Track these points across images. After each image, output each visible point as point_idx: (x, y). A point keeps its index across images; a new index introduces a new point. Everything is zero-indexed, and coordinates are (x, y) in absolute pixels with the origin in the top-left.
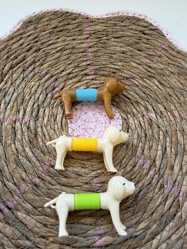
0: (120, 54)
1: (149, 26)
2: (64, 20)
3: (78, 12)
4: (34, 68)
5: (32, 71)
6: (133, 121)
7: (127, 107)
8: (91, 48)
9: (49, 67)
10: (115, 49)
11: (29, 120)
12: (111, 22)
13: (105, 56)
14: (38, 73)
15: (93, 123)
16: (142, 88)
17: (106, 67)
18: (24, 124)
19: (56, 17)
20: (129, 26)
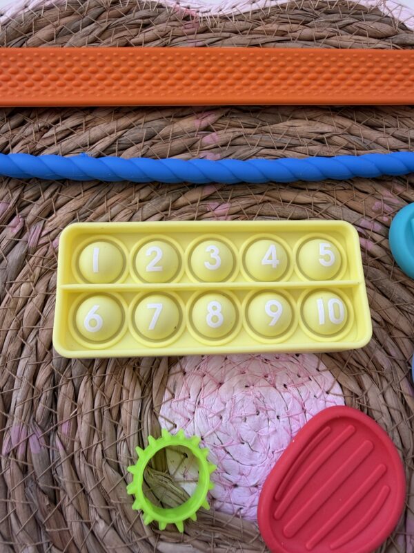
0: (311, 148)
1: (396, 34)
2: (107, 33)
4: (23, 231)
5: (17, 242)
6: (381, 397)
8: (214, 131)
9: (74, 218)
10: (291, 129)
11: (23, 438)
12: (269, 27)
14: (37, 247)
15: (245, 420)
17: (269, 201)
18: (9, 454)
19: (80, 23)
20: (328, 37)
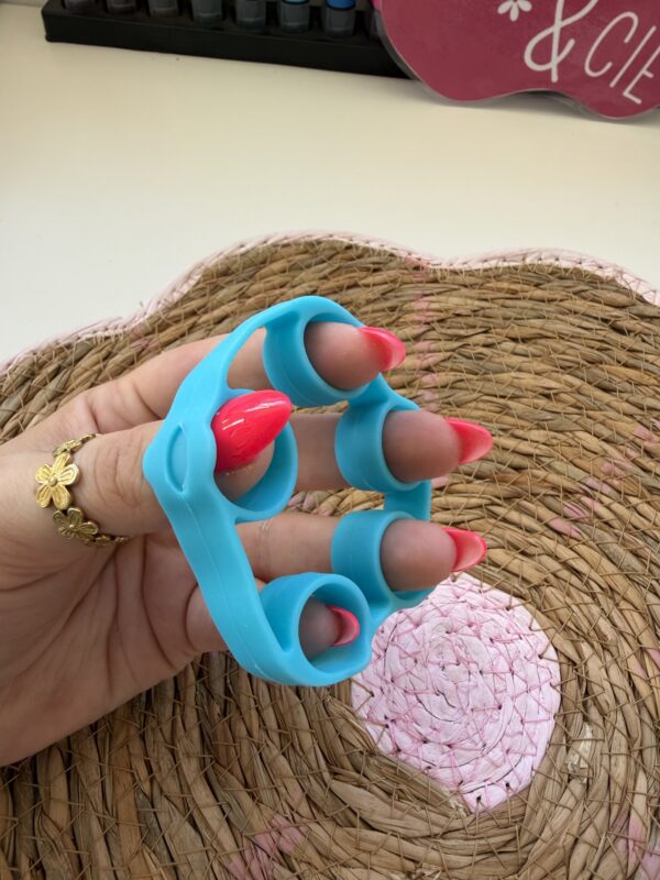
0: (536, 401)
1: (634, 305)
2: (338, 273)
3: (386, 248)
6: (603, 671)
7: (574, 607)
8: (433, 372)
10: (516, 380)
12: (500, 285)
13: (481, 405)
15: (443, 668)
16: (627, 536)
19: (314, 261)
20: (561, 301)
